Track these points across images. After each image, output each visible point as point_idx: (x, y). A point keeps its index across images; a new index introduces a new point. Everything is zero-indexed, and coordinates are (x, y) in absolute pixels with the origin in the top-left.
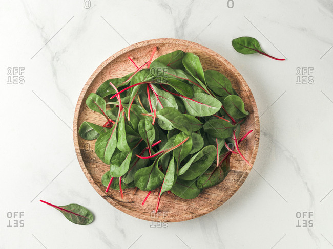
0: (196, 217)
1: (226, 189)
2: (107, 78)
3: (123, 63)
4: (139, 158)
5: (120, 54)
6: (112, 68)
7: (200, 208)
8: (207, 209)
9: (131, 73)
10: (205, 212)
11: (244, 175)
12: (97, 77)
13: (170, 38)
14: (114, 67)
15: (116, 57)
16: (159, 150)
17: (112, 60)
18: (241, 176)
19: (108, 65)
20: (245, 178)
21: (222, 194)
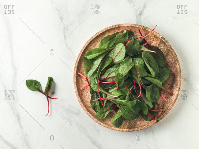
0: (180, 72)
1: (168, 51)
2: (89, 104)
3: (83, 93)
4: (140, 96)
5: (78, 94)
6: (84, 100)
7: (176, 68)
8: (177, 65)
9: (89, 90)
10: (179, 66)
11: (163, 39)
12: (87, 109)
13: (75, 63)
14: (84, 99)
15: (78, 96)
16: (138, 84)
17: (80, 99)
18: (163, 41)
19: (82, 102)
20: (164, 39)
21: (171, 54)
